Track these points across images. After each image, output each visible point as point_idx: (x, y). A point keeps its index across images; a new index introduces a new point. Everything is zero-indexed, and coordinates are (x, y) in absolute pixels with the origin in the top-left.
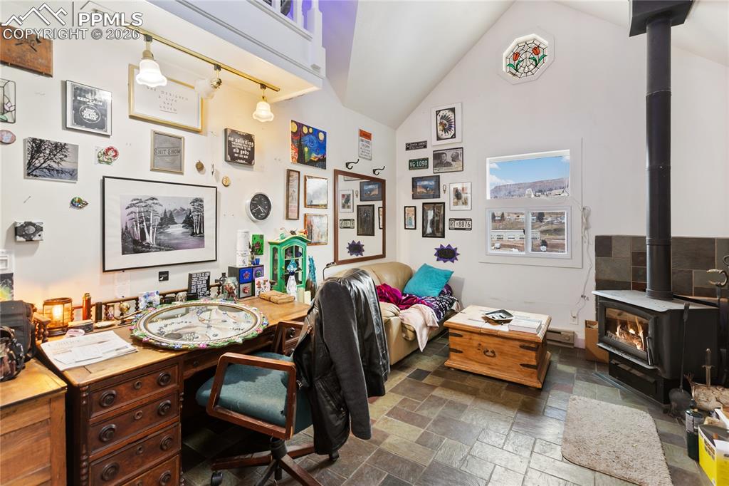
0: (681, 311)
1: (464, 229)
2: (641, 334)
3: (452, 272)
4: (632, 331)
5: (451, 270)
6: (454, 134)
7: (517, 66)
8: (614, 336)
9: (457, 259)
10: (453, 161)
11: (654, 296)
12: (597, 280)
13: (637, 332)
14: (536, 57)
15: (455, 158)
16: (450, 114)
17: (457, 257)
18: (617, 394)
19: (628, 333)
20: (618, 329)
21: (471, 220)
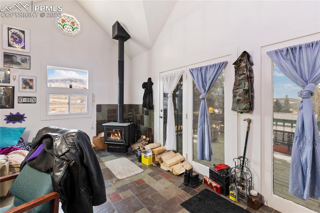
0: (130, 125)
1: (31, 103)
2: (120, 135)
3: (25, 128)
4: (116, 135)
5: (24, 127)
6: (24, 47)
7: (64, 26)
8: (110, 138)
9: (24, 120)
10: (22, 62)
11: (120, 122)
12: (97, 121)
13: (118, 134)
14: (73, 26)
15: (24, 61)
16: (21, 34)
17: (25, 119)
18: (113, 156)
19: (115, 136)
20: (111, 135)
21: (36, 98)
